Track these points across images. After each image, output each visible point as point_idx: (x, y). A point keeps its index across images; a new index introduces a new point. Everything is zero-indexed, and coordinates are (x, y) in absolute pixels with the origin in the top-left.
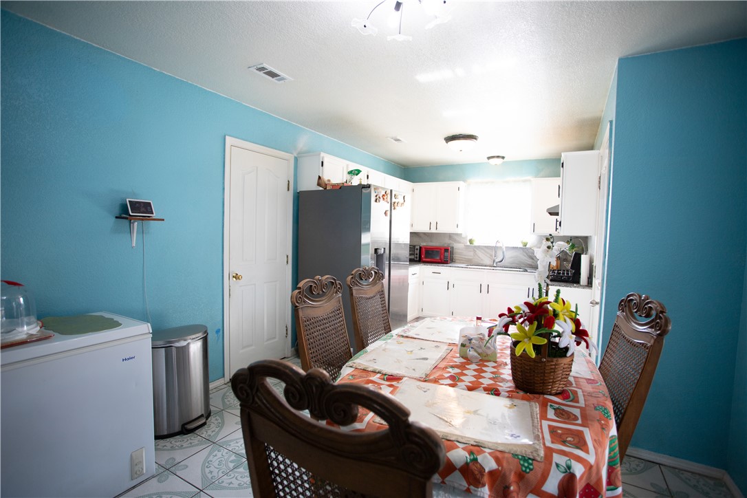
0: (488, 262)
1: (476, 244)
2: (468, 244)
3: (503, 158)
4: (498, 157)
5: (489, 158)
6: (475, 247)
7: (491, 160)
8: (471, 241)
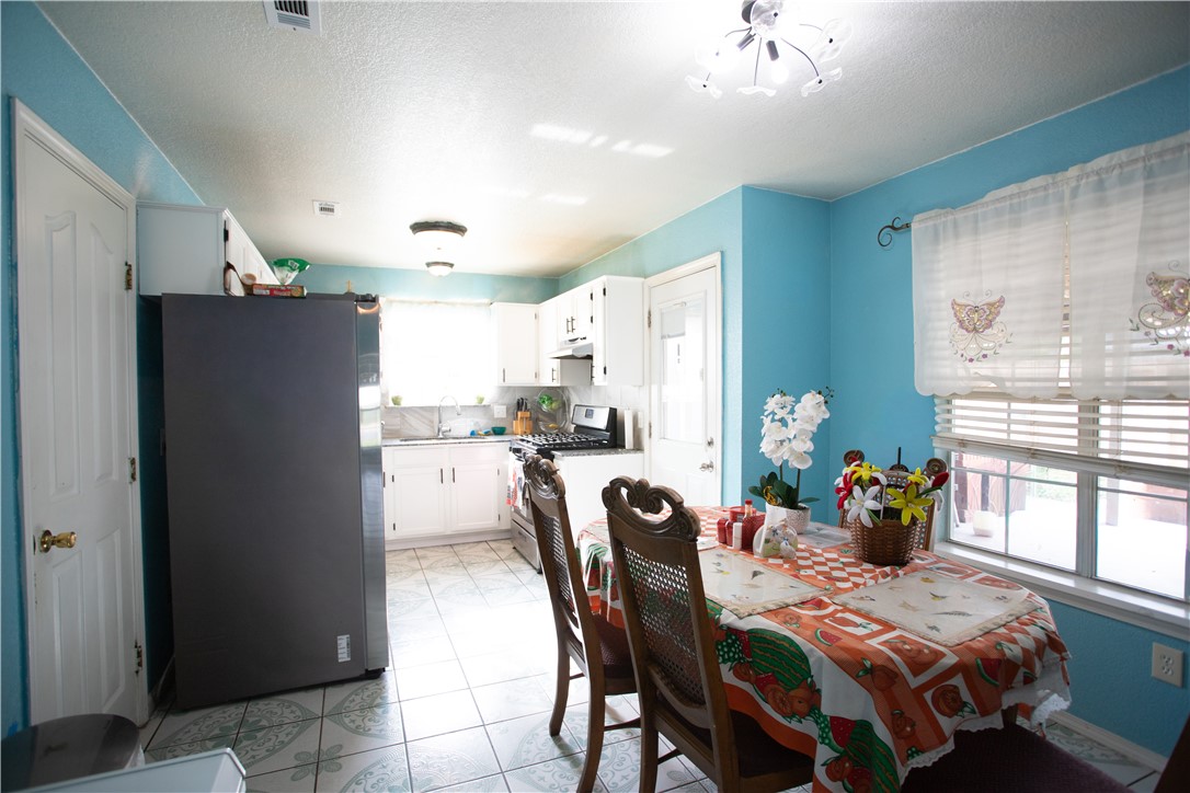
0: (428, 433)
1: (404, 404)
2: (391, 404)
3: (452, 265)
4: (445, 264)
5: (429, 265)
6: (404, 409)
7: (433, 268)
8: (396, 401)
